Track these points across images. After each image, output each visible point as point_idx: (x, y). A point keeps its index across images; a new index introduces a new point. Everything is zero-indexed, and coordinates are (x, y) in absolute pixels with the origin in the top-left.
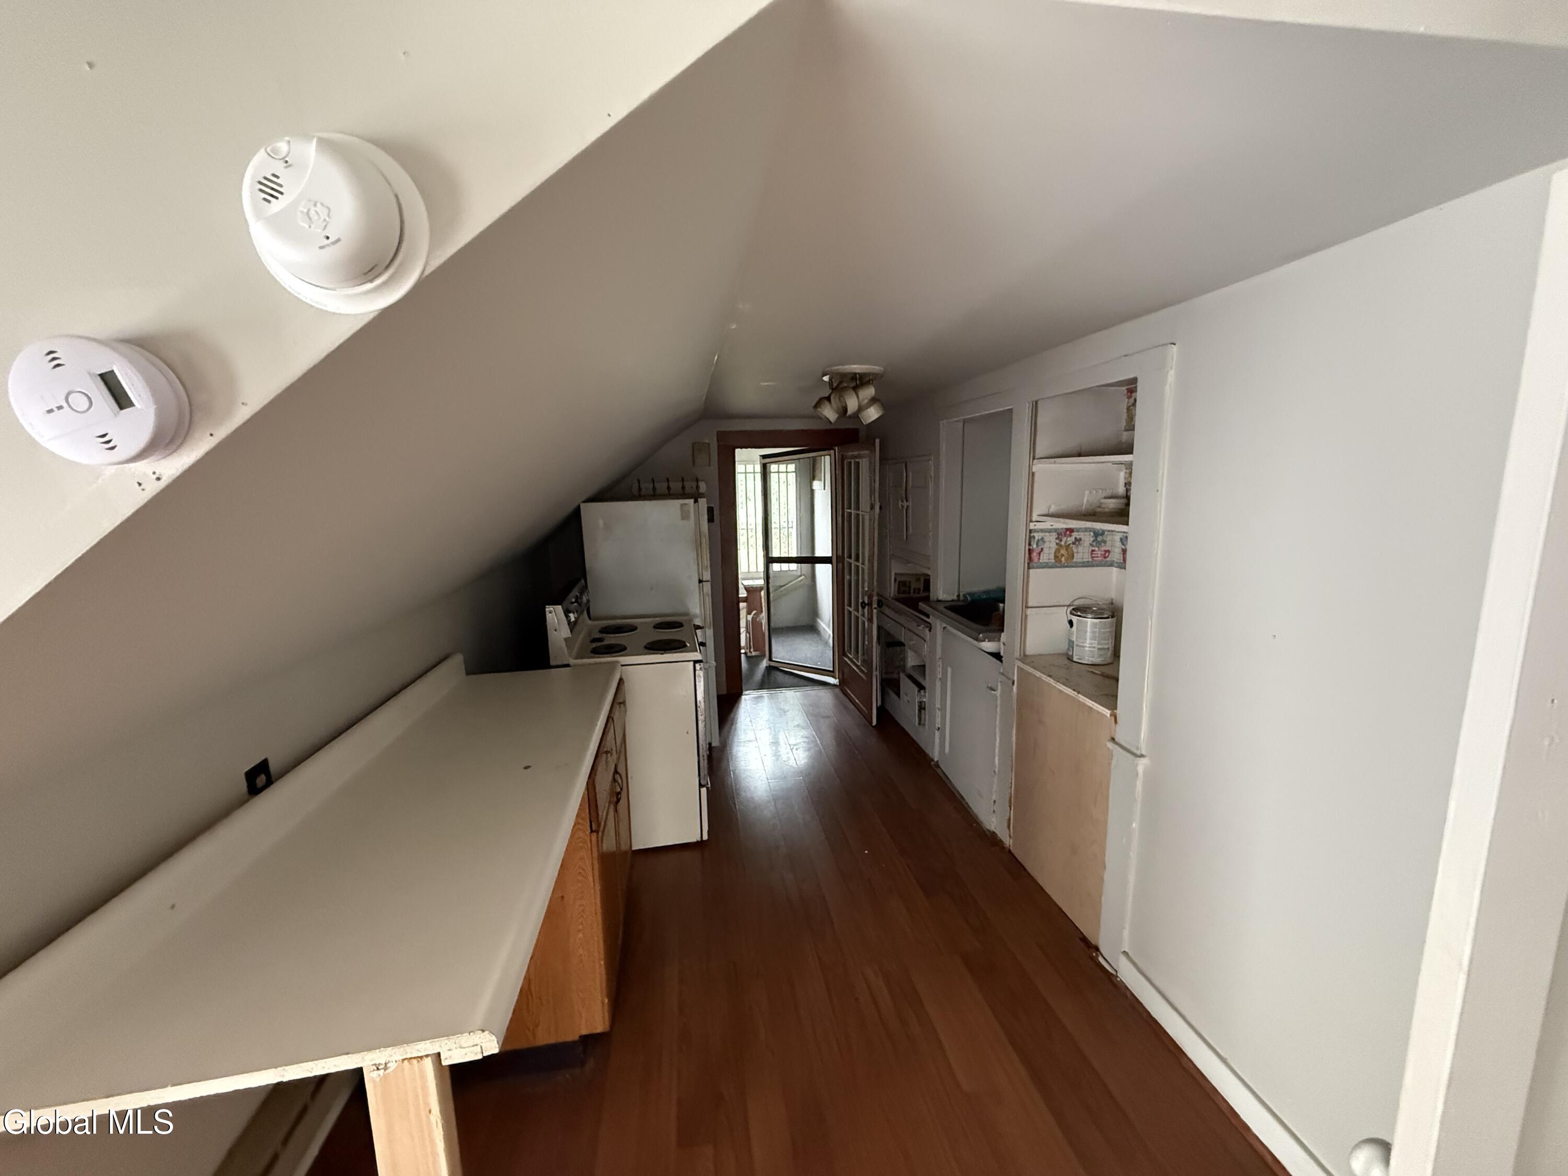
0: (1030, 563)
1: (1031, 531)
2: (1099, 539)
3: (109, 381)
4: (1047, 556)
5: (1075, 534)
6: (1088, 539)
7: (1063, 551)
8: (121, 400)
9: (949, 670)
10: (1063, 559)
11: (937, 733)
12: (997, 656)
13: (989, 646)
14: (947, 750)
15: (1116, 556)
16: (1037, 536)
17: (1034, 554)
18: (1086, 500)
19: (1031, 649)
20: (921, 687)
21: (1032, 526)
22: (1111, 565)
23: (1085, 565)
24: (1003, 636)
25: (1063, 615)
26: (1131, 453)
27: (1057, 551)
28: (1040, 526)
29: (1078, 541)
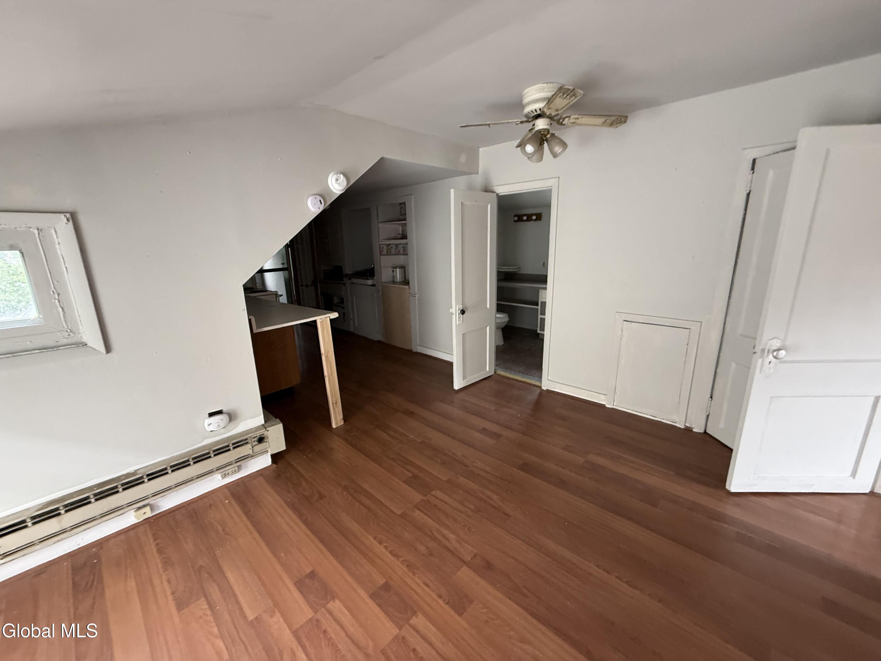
0: (381, 255)
1: (380, 245)
2: (397, 247)
3: (320, 201)
4: (385, 252)
5: (391, 246)
6: (394, 247)
7: (388, 251)
8: (321, 203)
9: (354, 297)
10: (389, 253)
11: (352, 322)
12: (374, 285)
13: (370, 282)
14: (357, 325)
15: (402, 252)
16: (382, 246)
17: (381, 252)
18: (393, 235)
19: (383, 281)
20: (343, 308)
21: (380, 243)
22: (400, 255)
23: (394, 255)
24: (375, 278)
25: (390, 270)
26: (406, 221)
27: (387, 251)
28: (382, 243)
29: (392, 247)
